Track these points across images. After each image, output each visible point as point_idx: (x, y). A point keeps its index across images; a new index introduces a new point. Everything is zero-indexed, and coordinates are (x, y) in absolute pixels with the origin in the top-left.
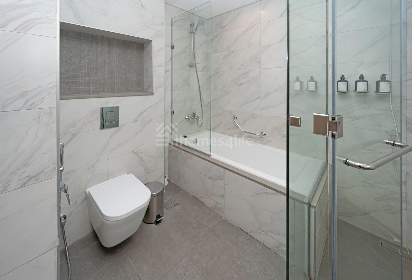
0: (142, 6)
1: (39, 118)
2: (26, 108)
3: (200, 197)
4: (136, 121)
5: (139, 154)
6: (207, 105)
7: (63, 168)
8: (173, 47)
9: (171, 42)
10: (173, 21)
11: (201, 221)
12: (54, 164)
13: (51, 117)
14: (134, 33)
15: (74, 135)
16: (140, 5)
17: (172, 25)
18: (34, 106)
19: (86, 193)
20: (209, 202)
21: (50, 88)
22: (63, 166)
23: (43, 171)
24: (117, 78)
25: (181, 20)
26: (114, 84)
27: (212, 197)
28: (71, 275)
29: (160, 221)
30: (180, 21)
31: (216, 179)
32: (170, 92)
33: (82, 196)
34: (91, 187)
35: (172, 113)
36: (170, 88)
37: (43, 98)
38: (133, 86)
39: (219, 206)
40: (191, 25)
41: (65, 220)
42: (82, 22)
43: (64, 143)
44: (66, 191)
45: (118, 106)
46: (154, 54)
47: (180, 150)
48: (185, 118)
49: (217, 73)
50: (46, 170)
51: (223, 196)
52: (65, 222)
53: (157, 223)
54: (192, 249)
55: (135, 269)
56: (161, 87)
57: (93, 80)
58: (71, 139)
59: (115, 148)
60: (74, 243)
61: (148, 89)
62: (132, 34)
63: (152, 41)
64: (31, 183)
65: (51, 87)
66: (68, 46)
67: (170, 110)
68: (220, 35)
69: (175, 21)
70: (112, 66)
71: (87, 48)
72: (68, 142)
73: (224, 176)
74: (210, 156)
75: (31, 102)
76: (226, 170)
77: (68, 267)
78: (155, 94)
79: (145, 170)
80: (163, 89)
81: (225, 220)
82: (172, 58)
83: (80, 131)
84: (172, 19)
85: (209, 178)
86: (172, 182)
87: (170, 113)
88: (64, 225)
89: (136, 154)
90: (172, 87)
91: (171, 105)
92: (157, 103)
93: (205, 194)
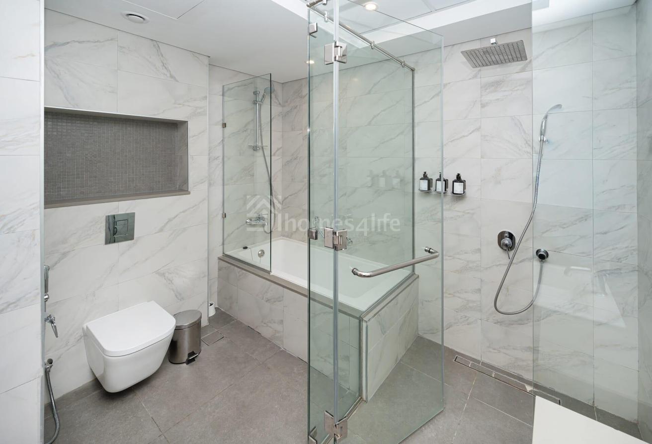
0: (172, 77)
1: (19, 241)
2: (4, 232)
3: (257, 327)
4: (161, 230)
5: (167, 275)
6: (283, 202)
7: (48, 297)
8: (224, 125)
9: (221, 118)
10: (226, 89)
11: (250, 355)
12: (37, 289)
13: (34, 239)
14: (158, 114)
15: (65, 255)
16: (168, 75)
17: (223, 95)
18: (12, 229)
19: (83, 329)
20: (266, 332)
21: (31, 209)
22: (48, 293)
23: (24, 296)
24: (133, 172)
25: (238, 86)
26: (129, 181)
27: (270, 324)
28: (59, 428)
29: (193, 360)
30: (237, 88)
31: (275, 302)
32: (221, 187)
33: (77, 334)
34: (90, 320)
35: (224, 216)
36: (221, 182)
37: (24, 220)
38: (159, 182)
39: (277, 335)
40: (255, 93)
41: (51, 365)
42: (77, 105)
43: (49, 265)
44: (52, 322)
45: (134, 212)
46: (190, 140)
47: (233, 267)
48: (245, 222)
49: (295, 159)
50: (27, 296)
51: (281, 322)
52: (51, 367)
53: (189, 362)
54: (231, 385)
55: (149, 414)
56: (202, 183)
57: (96, 177)
58: (60, 260)
59: (129, 269)
60: (64, 395)
61: (183, 185)
62: (155, 115)
63: (187, 122)
64: (9, 309)
65: (34, 208)
66: (55, 133)
67: (221, 212)
68: (298, 107)
69: (229, 89)
70: (126, 156)
71: (86, 135)
72: (56, 263)
73: (283, 297)
74: (269, 272)
75: (9, 226)
76: (285, 289)
77: (55, 421)
78: (191, 192)
79: (176, 296)
80: (205, 186)
81: (283, 350)
82: (223, 140)
83: (74, 249)
84: (223, 86)
85: (267, 301)
86: (222, 311)
87: (220, 216)
88: (49, 371)
89: (163, 275)
90: (223, 180)
91: (221, 204)
92: (196, 205)
93: (262, 322)
